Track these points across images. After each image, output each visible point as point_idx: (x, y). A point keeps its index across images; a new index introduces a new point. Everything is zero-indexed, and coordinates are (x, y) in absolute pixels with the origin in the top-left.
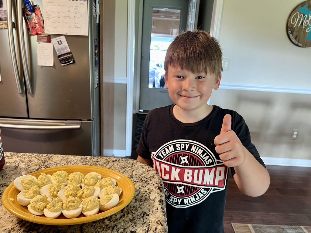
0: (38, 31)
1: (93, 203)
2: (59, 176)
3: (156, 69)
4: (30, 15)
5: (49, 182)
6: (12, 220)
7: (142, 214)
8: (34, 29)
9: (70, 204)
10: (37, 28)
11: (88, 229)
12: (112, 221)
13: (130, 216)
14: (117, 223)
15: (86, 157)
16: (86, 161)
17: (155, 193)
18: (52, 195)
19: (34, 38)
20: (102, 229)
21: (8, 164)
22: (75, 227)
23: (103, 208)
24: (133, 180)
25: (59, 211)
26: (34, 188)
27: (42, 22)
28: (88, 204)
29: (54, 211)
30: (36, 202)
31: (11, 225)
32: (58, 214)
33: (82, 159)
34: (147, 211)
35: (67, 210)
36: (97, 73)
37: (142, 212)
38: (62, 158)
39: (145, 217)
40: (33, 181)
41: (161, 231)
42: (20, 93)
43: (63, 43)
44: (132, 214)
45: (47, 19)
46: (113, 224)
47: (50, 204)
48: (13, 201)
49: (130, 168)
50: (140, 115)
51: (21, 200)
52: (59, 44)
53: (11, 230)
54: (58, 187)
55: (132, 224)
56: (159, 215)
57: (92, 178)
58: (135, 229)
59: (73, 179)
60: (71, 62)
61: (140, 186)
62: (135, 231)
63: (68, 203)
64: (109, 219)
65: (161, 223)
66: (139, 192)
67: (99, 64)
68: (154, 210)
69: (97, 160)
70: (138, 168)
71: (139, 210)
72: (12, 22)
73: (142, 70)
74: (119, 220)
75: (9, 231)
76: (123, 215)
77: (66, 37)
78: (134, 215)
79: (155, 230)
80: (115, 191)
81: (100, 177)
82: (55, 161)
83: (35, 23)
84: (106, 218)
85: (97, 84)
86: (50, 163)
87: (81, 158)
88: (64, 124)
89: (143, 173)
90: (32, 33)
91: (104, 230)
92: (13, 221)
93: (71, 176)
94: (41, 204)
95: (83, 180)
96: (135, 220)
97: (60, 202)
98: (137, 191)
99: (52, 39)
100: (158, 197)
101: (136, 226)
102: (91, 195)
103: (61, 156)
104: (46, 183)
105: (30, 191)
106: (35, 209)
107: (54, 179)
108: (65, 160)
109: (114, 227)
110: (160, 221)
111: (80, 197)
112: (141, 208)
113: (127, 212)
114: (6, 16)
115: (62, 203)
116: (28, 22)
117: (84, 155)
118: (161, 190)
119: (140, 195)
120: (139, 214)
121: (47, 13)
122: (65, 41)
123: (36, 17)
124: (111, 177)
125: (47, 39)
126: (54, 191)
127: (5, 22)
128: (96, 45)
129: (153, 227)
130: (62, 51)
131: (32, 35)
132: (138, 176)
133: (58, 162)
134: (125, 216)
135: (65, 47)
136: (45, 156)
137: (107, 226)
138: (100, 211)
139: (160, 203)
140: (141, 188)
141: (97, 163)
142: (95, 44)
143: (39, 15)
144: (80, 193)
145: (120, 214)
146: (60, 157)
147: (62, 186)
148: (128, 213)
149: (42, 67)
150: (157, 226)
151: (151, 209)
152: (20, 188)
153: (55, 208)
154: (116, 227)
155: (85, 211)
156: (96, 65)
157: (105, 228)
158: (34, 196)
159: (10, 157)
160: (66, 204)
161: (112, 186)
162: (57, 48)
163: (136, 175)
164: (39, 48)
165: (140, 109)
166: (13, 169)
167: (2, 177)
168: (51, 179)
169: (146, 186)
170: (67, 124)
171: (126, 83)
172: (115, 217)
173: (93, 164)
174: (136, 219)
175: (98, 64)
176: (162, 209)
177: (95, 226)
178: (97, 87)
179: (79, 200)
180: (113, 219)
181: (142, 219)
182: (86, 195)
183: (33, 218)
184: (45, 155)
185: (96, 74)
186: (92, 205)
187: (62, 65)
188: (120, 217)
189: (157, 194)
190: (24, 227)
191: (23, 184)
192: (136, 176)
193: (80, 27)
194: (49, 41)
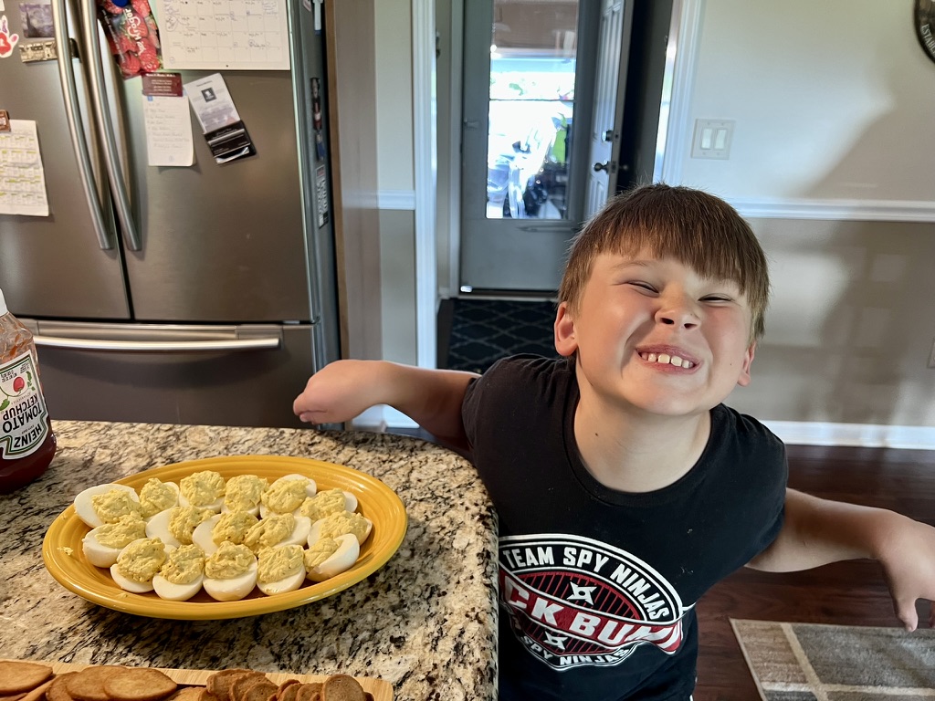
0: (144, 63)
1: (286, 559)
2: (197, 486)
3: (512, 158)
4: (118, 15)
5: (172, 503)
6: (70, 607)
7: (426, 590)
8: (132, 57)
9: (223, 562)
10: (139, 54)
11: (275, 630)
12: (341, 610)
13: (393, 598)
14: (354, 616)
15: (282, 432)
16: (281, 442)
17: (470, 531)
18: (178, 539)
19: (134, 85)
20: (311, 631)
21: (64, 455)
22: (240, 624)
23: (316, 573)
24: (409, 496)
25: (192, 583)
26: (129, 519)
27: (153, 36)
28: (272, 563)
29: (181, 583)
30: (132, 558)
31: (68, 617)
32: (191, 589)
33: (269, 437)
34: (441, 583)
35: (217, 579)
36: (321, 181)
37: (428, 585)
38: (212, 435)
39: (435, 598)
40: (125, 499)
41: (476, 638)
42: (104, 250)
43: (217, 96)
44: (397, 592)
45: (169, 24)
46: (342, 618)
47: (170, 564)
48: (71, 556)
49: (402, 462)
50: (462, 303)
51: (92, 552)
52: (207, 101)
53: (67, 633)
54: (193, 517)
55: (395, 617)
56: (474, 594)
57: (288, 490)
58: (403, 631)
59: (235, 494)
60: (244, 153)
61: (429, 514)
62: (404, 638)
63: (219, 560)
64: (333, 603)
65: (477, 617)
66: (425, 529)
67: (326, 153)
68: (461, 580)
69: (312, 439)
70: (426, 461)
71: (420, 580)
72: (69, 39)
73: (464, 164)
74: (362, 607)
75: (62, 634)
76: (373, 594)
77: (227, 78)
78: (403, 593)
79: (460, 636)
80: (352, 527)
81: (312, 487)
82: (192, 444)
83: (133, 39)
84: (326, 601)
85: (325, 215)
86: (180, 451)
87: (266, 433)
88: (233, 336)
89: (439, 475)
90: (127, 71)
91: (319, 633)
92: (73, 608)
93: (232, 485)
94: (145, 563)
95: (264, 496)
96: (405, 606)
97: (198, 557)
98: (417, 527)
99: (184, 86)
100: (477, 544)
101: (407, 623)
102: (285, 539)
103: (210, 431)
104: (163, 506)
105: (117, 528)
106: (130, 576)
107: (183, 494)
108: (221, 440)
109: (346, 625)
110: (477, 610)
111: (255, 545)
112: (426, 575)
113: (386, 586)
114: (51, 23)
115: (201, 559)
116: (114, 36)
117: (277, 427)
118: (488, 525)
119: (425, 538)
120: (418, 591)
121: (168, 8)
122: (222, 90)
123: (136, 20)
124: (345, 488)
125: (172, 86)
126: (183, 528)
127: (49, 41)
128: (316, 96)
129: (455, 626)
130: (216, 121)
131: (128, 75)
132: (423, 484)
133: (202, 447)
134: (379, 597)
135: (224, 109)
136: (167, 431)
137: (326, 622)
138: (308, 582)
139: (482, 561)
140: (430, 517)
141: (312, 449)
142: (312, 93)
143: (145, 13)
144: (252, 532)
145: (365, 591)
146: (207, 431)
147: (206, 515)
148: (389, 589)
149: (162, 168)
150: (466, 624)
151: (453, 576)
152: (90, 519)
153: (182, 574)
154: (350, 626)
155: (264, 582)
156: (317, 158)
157: (321, 630)
158: (128, 542)
159: (70, 434)
160: (213, 563)
161: (345, 512)
162: (201, 112)
163: (419, 480)
164: (150, 113)
165: (461, 284)
166: (78, 466)
167: (49, 490)
168: (175, 495)
169: (444, 513)
170: (240, 337)
171: (412, 208)
172: (350, 598)
173: (301, 452)
174: (409, 604)
175: (326, 155)
176: (486, 577)
177: (292, 623)
178: (325, 222)
179: (250, 553)
180: (345, 605)
181: (424, 605)
182: (269, 538)
183: (122, 599)
184: (168, 426)
185: (318, 185)
186: (282, 566)
187: (220, 161)
188: (364, 598)
189: (474, 534)
190: (103, 623)
191: (100, 509)
192: (420, 483)
193: (264, 44)
194: (178, 91)
